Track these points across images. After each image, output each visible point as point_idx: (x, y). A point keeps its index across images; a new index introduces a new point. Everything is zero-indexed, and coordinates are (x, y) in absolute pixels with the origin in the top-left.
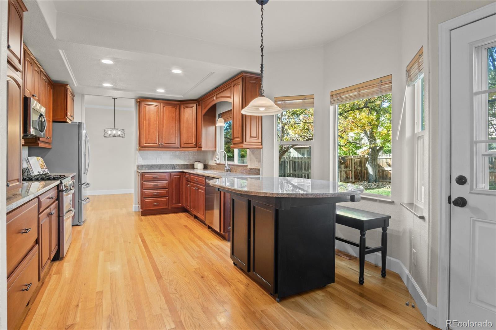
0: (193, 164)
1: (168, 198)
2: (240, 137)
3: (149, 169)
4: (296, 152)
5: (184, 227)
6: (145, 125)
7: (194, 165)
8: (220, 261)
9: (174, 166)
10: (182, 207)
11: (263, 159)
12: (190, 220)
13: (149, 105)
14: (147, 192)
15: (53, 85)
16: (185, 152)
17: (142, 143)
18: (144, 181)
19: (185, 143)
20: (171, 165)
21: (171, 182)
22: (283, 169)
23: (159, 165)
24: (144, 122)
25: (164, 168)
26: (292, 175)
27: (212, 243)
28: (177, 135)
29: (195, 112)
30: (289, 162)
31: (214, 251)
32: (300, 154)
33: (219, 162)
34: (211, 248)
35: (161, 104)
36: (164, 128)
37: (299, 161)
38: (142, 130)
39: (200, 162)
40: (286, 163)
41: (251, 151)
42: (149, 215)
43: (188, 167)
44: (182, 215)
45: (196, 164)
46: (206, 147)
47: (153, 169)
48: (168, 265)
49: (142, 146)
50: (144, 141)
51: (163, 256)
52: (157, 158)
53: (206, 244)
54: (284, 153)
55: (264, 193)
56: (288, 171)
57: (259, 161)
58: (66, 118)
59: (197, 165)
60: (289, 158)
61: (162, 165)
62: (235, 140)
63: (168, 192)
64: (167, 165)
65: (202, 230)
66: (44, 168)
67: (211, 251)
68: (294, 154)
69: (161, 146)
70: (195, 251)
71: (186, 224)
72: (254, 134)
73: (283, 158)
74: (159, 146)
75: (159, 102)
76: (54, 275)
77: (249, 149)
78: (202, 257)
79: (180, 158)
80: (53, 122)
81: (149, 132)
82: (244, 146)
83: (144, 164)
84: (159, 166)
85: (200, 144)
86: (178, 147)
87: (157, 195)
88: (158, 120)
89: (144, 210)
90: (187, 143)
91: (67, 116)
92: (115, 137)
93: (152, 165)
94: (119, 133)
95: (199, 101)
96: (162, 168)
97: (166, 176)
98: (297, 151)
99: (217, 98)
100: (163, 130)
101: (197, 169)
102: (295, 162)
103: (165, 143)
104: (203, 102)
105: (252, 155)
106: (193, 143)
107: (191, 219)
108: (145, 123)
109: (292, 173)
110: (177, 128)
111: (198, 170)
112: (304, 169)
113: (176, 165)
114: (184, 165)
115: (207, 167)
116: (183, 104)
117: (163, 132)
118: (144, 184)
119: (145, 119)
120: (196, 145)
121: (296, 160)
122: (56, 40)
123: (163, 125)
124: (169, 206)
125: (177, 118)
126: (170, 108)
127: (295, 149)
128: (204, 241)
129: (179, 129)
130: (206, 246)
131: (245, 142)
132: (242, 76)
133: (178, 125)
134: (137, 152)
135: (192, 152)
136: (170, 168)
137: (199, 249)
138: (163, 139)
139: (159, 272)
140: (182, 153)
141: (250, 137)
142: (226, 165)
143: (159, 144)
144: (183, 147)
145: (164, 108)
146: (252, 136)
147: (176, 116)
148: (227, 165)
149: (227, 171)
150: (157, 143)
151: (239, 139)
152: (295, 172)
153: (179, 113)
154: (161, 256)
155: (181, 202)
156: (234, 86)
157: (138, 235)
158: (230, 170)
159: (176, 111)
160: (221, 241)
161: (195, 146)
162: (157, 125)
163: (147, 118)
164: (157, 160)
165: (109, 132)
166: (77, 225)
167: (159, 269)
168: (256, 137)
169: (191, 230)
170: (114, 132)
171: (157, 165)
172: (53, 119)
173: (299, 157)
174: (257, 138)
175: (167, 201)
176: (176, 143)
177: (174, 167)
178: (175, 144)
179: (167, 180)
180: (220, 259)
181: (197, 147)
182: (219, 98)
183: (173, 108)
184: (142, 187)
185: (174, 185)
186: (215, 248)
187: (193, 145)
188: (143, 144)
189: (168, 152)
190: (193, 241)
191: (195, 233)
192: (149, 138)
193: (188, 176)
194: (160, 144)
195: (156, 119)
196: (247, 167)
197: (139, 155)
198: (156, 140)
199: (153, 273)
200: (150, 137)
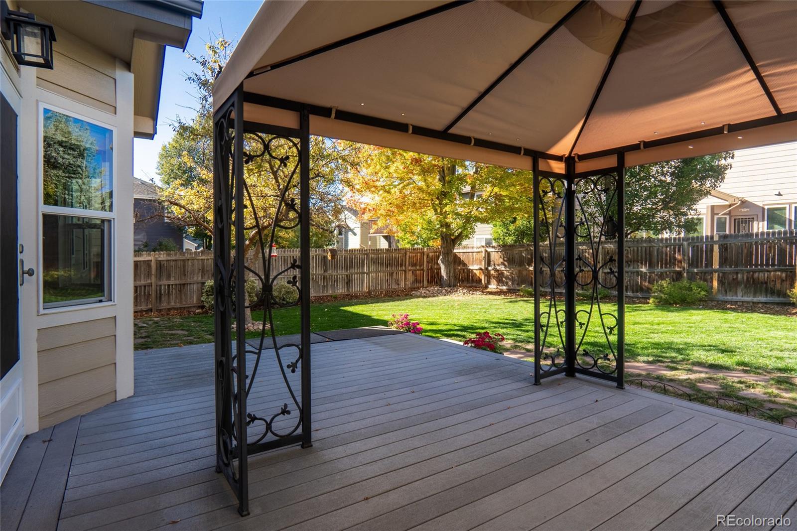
112: (342, 268)
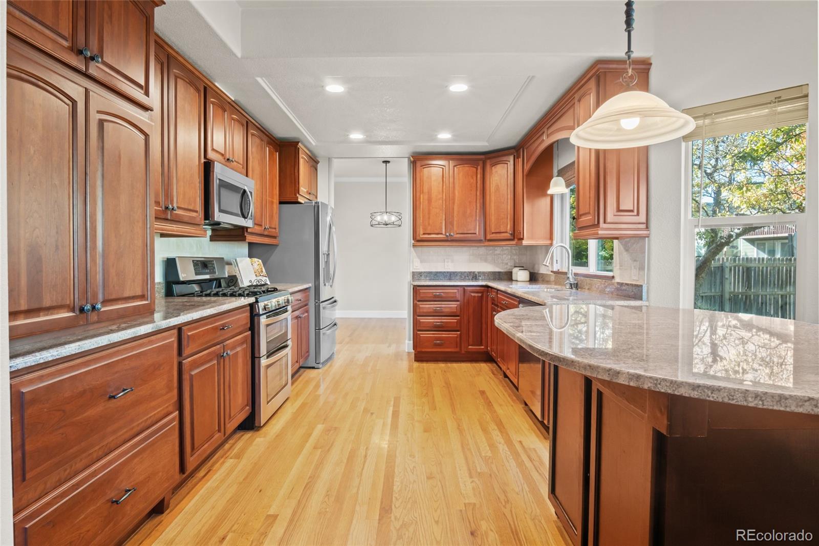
0: (510, 271)
1: (460, 334)
2: (591, 212)
3: (430, 280)
4: (752, 247)
5: (479, 394)
6: (423, 202)
7: (511, 273)
8: (526, 496)
9: (476, 275)
10: (484, 352)
11: (652, 262)
12: (495, 379)
13: (429, 166)
14: (423, 320)
15: (279, 146)
16: (496, 248)
17: (418, 234)
18: (419, 301)
19: (493, 232)
20: (470, 272)
21: (465, 306)
22: (718, 281)
23: (448, 272)
24: (422, 196)
25: (457, 278)
26: (742, 296)
27: (524, 444)
28: (480, 217)
29: (512, 171)
30: (735, 270)
31: (520, 464)
32: (764, 252)
33: (559, 268)
34: (516, 455)
35: (450, 162)
36: (456, 204)
37: (759, 268)
38: (417, 212)
39: (523, 268)
40: (727, 271)
41: (621, 243)
42: (427, 361)
43: (501, 277)
44: (484, 367)
45: (515, 270)
46: (532, 238)
47: (438, 280)
48: (414, 481)
49: (418, 238)
50: (421, 231)
51: (414, 457)
52: (446, 260)
53: (509, 442)
54: (719, 248)
55: (610, 370)
56: (730, 288)
57: (642, 268)
58: (298, 195)
59: (517, 273)
60: (735, 260)
61: (454, 273)
62: (580, 220)
63: (459, 322)
64: (462, 273)
65: (512, 406)
66: (260, 275)
67: (513, 463)
68: (746, 250)
69: (449, 239)
70: (480, 455)
71: (484, 387)
72: (627, 204)
73: (719, 260)
74: (446, 239)
75: (445, 159)
76: (231, 458)
77: (617, 238)
78: (491, 475)
79: (486, 260)
80: (281, 203)
81: (429, 213)
82: (600, 232)
83: (423, 270)
84: (449, 275)
85: (520, 233)
86: (482, 240)
87: (440, 328)
88: (444, 190)
89: (418, 352)
90: (497, 231)
91: (298, 193)
92: (387, 226)
93: (437, 272)
94: (393, 218)
95: (517, 150)
96: (453, 278)
97: (456, 292)
98: (756, 244)
99: (548, 136)
100: (453, 209)
101: (517, 281)
102: (748, 270)
103: (458, 232)
104: (525, 150)
105: (625, 253)
106: (508, 231)
107: (498, 379)
108: (423, 198)
109: (741, 293)
110: (478, 205)
111: (519, 283)
113: (479, 273)
114: (494, 273)
115: (535, 277)
116: (489, 158)
117: (454, 212)
118: (418, 306)
119: (422, 192)
120: (513, 234)
121: (752, 265)
122: (242, 58)
123: (454, 199)
124: (461, 349)
125: (479, 186)
126: (467, 168)
127: (751, 241)
128: (508, 434)
129: (482, 207)
130: (507, 449)
131: (605, 222)
132: (596, 72)
133: (480, 199)
134: (412, 248)
135: (509, 248)
136: (467, 278)
137: (489, 454)
138: (453, 225)
139: (392, 495)
140: (491, 250)
141: (615, 210)
142: (570, 276)
143: (445, 235)
144: (488, 239)
145: (455, 168)
146: (621, 208)
147: (477, 182)
148: (572, 273)
149: (572, 288)
150: (444, 233)
151: (591, 217)
152: (751, 290)
153: (482, 176)
154: (410, 456)
155: (484, 342)
156: (579, 101)
157: (393, 399)
158: (576, 286)
159: (477, 173)
160: (544, 441)
161: (513, 238)
162: (443, 201)
163: (426, 190)
164: (446, 263)
165: (379, 218)
166: (313, 368)
167: (395, 487)
168: (632, 211)
169: (489, 404)
170: (386, 218)
171: (445, 272)
172: (279, 200)
173: (759, 258)
174: (635, 213)
175: (458, 339)
176: (477, 233)
177: (474, 276)
178: (475, 234)
179: (458, 301)
180: (527, 489)
181: (516, 239)
182: (552, 133)
183: (471, 168)
184: (416, 313)
185: (471, 310)
186: (524, 457)
187: (507, 235)
188: (419, 236)
189: (465, 249)
190: (485, 430)
191: (495, 411)
192: (429, 224)
193: (493, 295)
194: (447, 234)
195: (441, 189)
196: (613, 281)
197: (415, 254)
198: (442, 228)
199: (380, 494)
200: (431, 222)
